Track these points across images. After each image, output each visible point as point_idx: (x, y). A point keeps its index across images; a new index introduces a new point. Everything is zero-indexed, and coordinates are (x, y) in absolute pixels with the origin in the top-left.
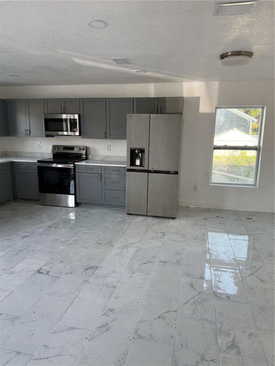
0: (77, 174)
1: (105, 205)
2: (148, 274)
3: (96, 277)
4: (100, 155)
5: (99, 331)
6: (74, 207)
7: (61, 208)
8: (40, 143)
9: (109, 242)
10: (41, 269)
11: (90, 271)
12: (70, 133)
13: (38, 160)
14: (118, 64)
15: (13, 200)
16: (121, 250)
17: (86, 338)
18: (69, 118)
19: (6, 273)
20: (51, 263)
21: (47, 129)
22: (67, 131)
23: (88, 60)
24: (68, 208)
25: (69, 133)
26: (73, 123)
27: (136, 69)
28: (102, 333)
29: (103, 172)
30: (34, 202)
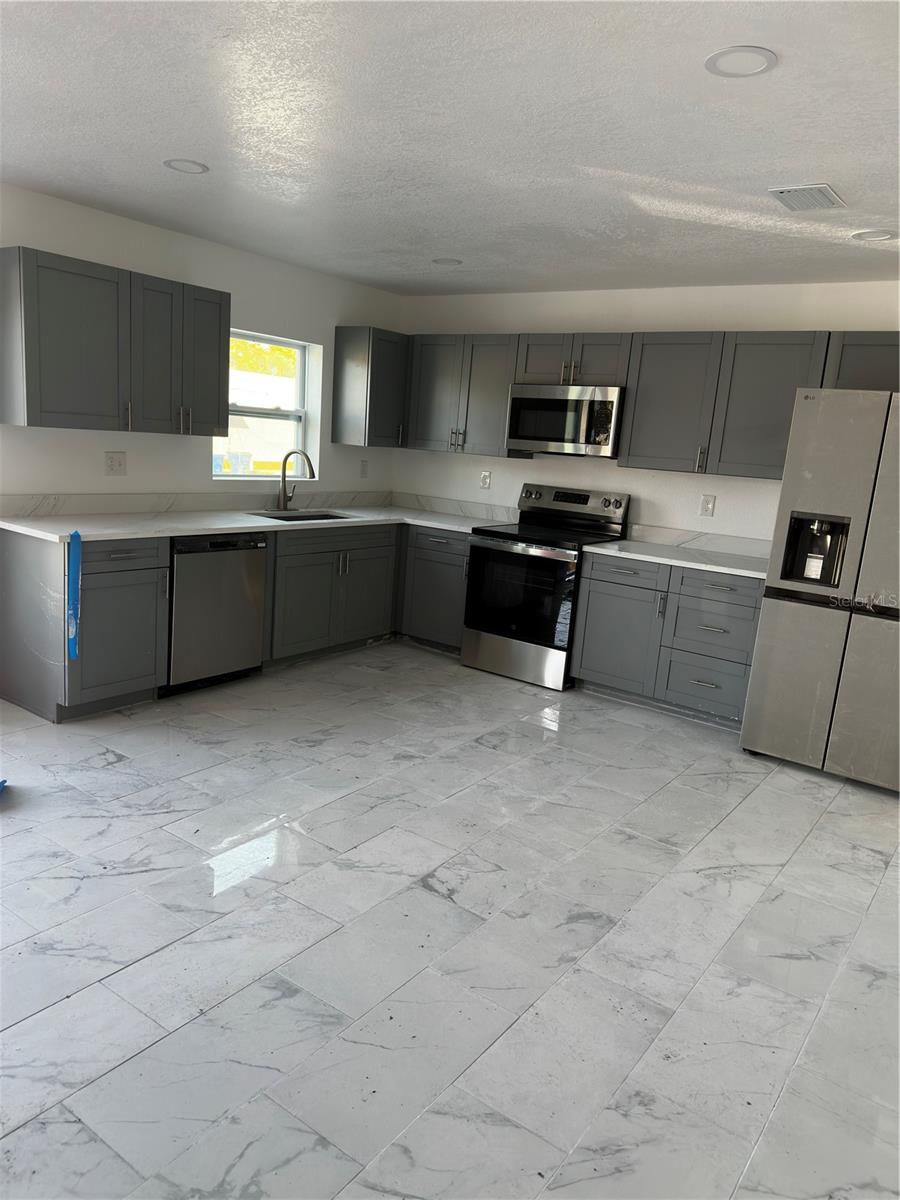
0: (584, 584)
1: (665, 702)
2: (802, 1002)
3: (604, 955)
4: (674, 526)
5: (587, 1163)
6: (561, 689)
7: (519, 685)
8: (487, 474)
9: (667, 841)
10: (431, 875)
11: (585, 928)
12: (583, 449)
13: (476, 526)
14: (793, 209)
15: (389, 639)
16: (706, 882)
17: (540, 1174)
18: (587, 397)
19: (335, 863)
20: (466, 863)
21: (515, 432)
22: (575, 440)
23: (685, 198)
24: (540, 689)
25: (580, 449)
26: (598, 414)
27: (859, 226)
28: (596, 1174)
29: (675, 586)
30: (446, 653)
